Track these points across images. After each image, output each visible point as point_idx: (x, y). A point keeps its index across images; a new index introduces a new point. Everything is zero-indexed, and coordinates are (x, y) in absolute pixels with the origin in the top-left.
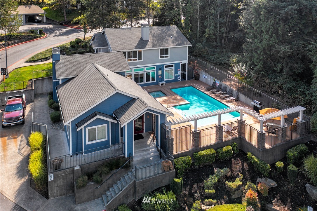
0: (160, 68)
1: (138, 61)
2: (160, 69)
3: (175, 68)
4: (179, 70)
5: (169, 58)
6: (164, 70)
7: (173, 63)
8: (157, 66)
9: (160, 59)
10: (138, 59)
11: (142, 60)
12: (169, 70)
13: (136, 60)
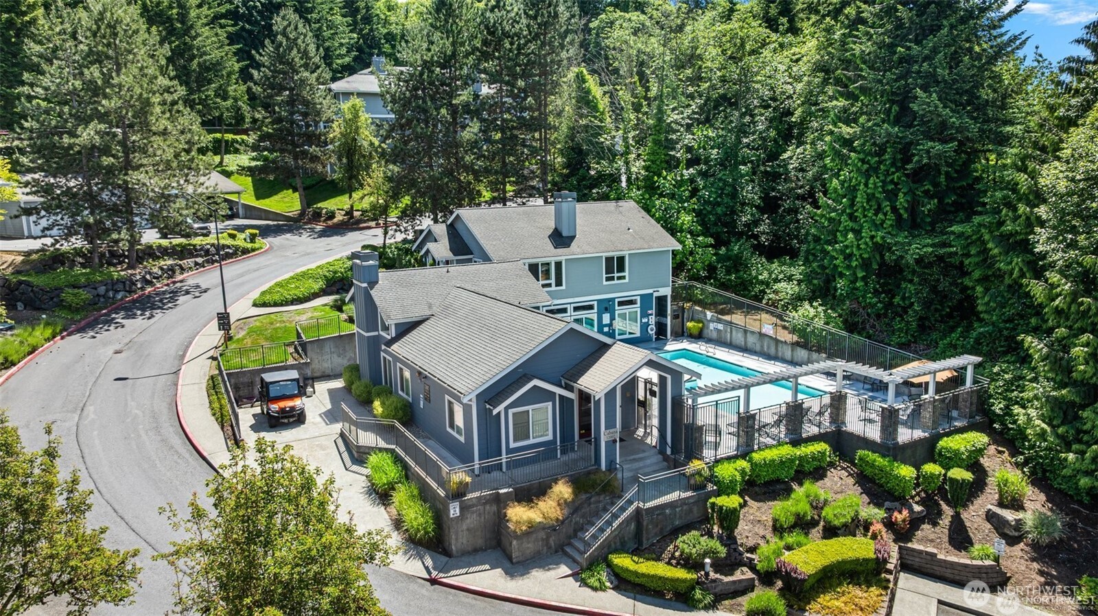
0: (606, 306)
1: (554, 288)
2: (606, 310)
3: (641, 307)
4: (650, 312)
5: (627, 280)
6: (617, 313)
7: (636, 294)
8: (599, 301)
9: (605, 283)
10: (553, 285)
11: (564, 287)
12: (627, 311)
13: (550, 285)
